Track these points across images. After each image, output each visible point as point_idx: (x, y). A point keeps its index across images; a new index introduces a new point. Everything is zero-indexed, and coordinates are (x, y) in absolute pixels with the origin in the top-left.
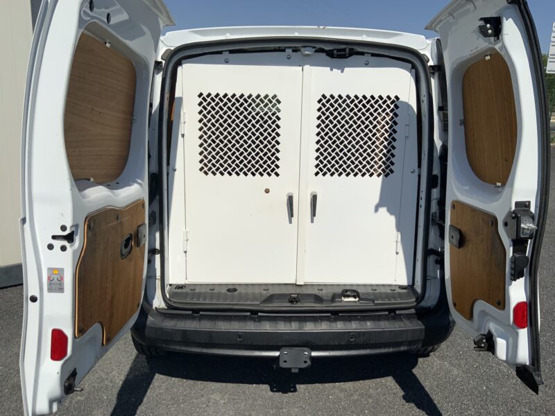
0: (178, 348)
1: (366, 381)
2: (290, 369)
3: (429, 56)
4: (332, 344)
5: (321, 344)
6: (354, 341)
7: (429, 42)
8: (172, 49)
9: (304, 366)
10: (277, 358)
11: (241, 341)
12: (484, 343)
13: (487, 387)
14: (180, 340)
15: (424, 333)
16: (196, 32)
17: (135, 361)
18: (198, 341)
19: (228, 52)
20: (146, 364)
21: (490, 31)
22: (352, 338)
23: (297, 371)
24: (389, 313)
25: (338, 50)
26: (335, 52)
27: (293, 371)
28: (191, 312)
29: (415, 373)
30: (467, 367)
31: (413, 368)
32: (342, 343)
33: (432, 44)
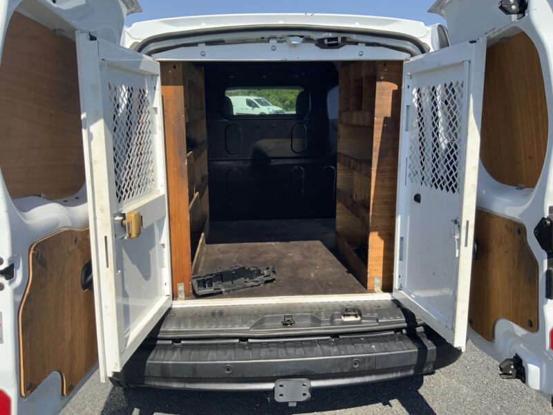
0: (157, 384)
1: (370, 406)
2: (287, 403)
3: (429, 44)
4: (334, 371)
5: (321, 373)
6: (358, 368)
7: (429, 28)
8: (140, 41)
9: (303, 399)
10: (272, 392)
11: (229, 374)
12: (511, 370)
13: (501, 407)
14: (159, 375)
15: (435, 354)
16: (166, 22)
17: (110, 395)
18: (180, 376)
19: (204, 44)
20: (123, 397)
21: (514, 7)
22: (356, 364)
23: (295, 405)
24: (395, 332)
25: (329, 39)
26: (326, 41)
27: (290, 405)
28: (171, 342)
29: (422, 394)
30: (476, 383)
31: (419, 388)
32: (345, 371)
33: (433, 31)
